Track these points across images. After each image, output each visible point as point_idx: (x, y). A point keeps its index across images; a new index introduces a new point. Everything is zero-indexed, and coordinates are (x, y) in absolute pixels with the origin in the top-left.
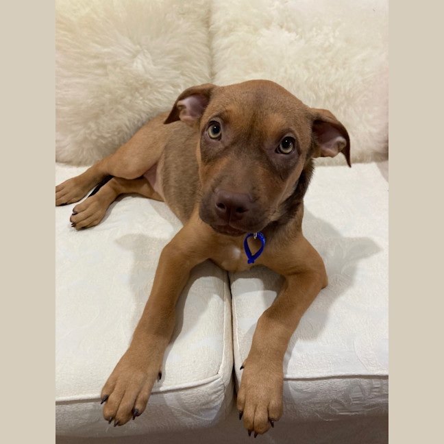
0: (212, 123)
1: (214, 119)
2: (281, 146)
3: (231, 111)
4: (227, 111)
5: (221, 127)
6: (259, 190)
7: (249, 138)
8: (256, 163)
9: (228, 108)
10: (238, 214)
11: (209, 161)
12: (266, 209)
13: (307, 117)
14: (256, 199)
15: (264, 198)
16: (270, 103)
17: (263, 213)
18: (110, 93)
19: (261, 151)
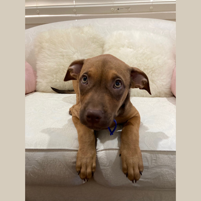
0: (83, 76)
1: (85, 75)
2: (115, 85)
3: (91, 71)
4: (90, 71)
5: (88, 78)
6: (106, 107)
7: (100, 83)
8: (104, 94)
9: (90, 70)
10: (97, 120)
11: (84, 94)
12: (111, 116)
13: (128, 70)
14: (105, 112)
15: (109, 111)
16: (109, 65)
17: (110, 118)
18: (63, 66)
19: (107, 88)
